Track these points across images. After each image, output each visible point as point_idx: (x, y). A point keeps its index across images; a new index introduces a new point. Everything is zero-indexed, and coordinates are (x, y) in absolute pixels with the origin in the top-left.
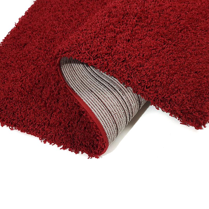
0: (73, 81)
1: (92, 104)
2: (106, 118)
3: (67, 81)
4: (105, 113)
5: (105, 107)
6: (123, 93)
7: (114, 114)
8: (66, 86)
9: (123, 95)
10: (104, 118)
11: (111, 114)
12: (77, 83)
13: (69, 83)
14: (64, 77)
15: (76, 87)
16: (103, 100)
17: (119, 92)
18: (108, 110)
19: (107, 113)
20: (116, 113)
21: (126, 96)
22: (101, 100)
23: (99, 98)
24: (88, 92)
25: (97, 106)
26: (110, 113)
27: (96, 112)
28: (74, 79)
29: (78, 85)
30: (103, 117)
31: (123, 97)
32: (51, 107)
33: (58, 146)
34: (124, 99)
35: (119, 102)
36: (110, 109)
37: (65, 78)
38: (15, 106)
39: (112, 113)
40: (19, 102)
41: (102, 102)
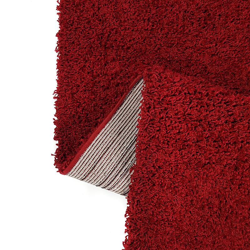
0: (136, 98)
1: (98, 144)
2: (85, 166)
3: (131, 92)
4: (90, 163)
5: (97, 160)
6: (124, 174)
7: (94, 172)
8: (125, 93)
9: (121, 175)
10: (84, 165)
11: (92, 170)
12: (134, 105)
13: (131, 95)
14: (135, 86)
15: (127, 107)
16: (106, 154)
17: (124, 169)
18: (95, 165)
19: (91, 165)
20: (96, 175)
21: (121, 179)
22: (105, 152)
23: (109, 148)
24: (119, 129)
25: (96, 151)
26: (92, 168)
27: (88, 152)
28: (138, 99)
29: (131, 108)
30: (85, 163)
31: (118, 177)
32: (95, 86)
33: (55, 115)
34: (117, 178)
35: (111, 174)
36: (97, 167)
37: (135, 88)
38: (83, 39)
39: (94, 171)
40: (90, 41)
41: (103, 155)
